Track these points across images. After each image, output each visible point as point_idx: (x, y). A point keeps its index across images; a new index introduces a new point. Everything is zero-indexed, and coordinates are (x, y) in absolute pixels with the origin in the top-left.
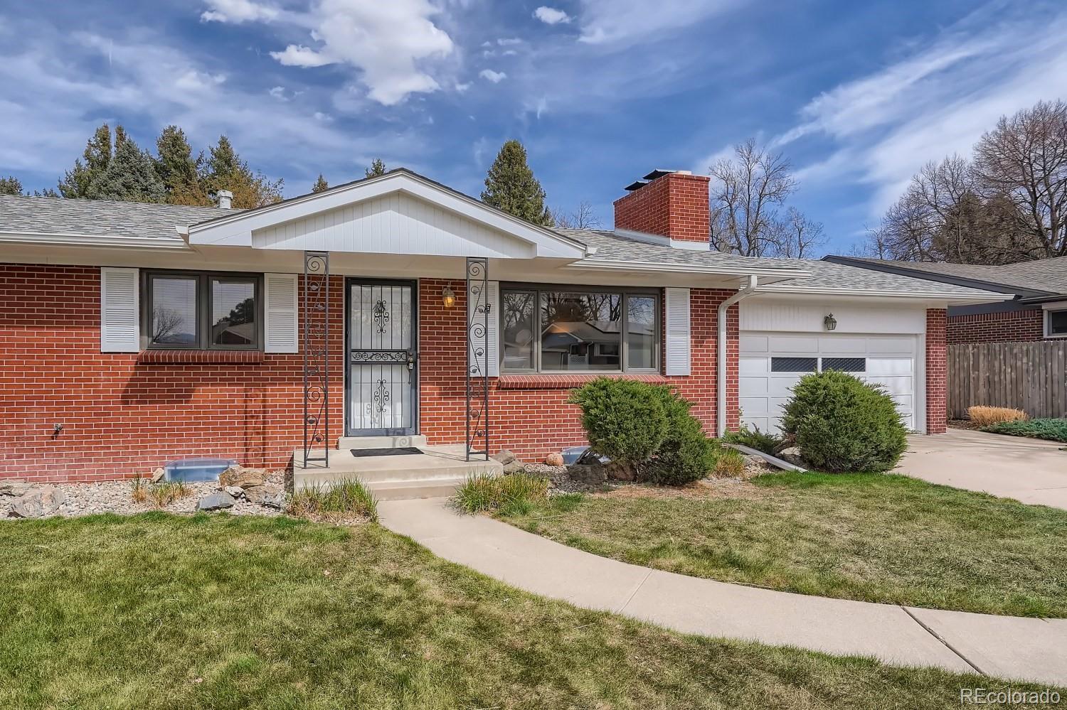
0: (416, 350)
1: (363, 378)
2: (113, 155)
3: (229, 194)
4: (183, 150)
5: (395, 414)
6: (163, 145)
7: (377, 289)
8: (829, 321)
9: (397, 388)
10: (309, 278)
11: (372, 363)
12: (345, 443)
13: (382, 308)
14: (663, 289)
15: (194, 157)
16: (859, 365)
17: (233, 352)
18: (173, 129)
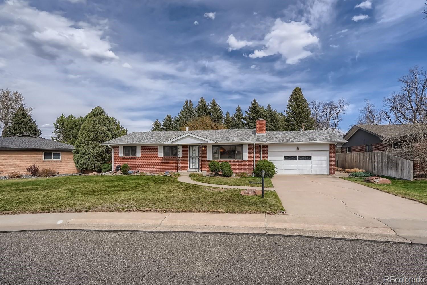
0: (199, 156)
1: (192, 160)
4: (204, 103)
6: (199, 103)
7: (193, 147)
8: (298, 148)
9: (196, 162)
10: (184, 146)
12: (188, 170)
13: (194, 150)
14: (242, 145)
15: (207, 104)
16: (310, 158)
17: (174, 157)
18: (202, 98)
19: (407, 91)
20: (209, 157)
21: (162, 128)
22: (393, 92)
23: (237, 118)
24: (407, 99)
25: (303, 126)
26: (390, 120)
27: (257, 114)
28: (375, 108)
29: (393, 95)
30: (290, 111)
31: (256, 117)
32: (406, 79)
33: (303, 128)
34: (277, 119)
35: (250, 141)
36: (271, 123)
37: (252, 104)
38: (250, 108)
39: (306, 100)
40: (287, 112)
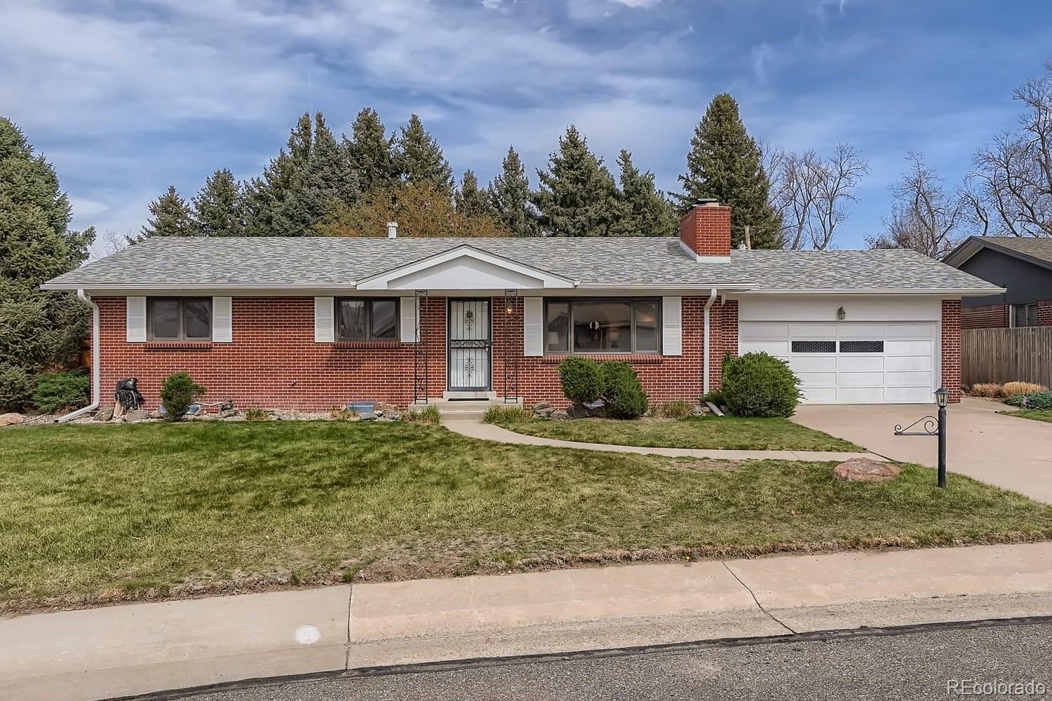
0: (491, 340)
1: (459, 357)
2: (314, 142)
3: (396, 224)
4: (377, 131)
5: (479, 379)
6: (357, 129)
7: (467, 303)
8: (841, 312)
9: (479, 362)
10: (429, 299)
11: (464, 348)
12: (447, 395)
13: (470, 315)
14: (661, 297)
15: (387, 137)
16: (878, 347)
17: (383, 342)
18: (367, 111)
19: (1039, 133)
20: (534, 345)
21: (194, 226)
22: (1003, 135)
23: (509, 195)
24: (1040, 160)
25: (748, 236)
26: (987, 223)
27: (584, 183)
28: (937, 184)
29: (1004, 141)
30: (701, 180)
31: (581, 196)
32: (1035, 95)
33: (749, 243)
34: (655, 205)
35: (692, 284)
36: (634, 219)
37: (565, 147)
38: (556, 161)
39: (752, 143)
40: (688, 180)
